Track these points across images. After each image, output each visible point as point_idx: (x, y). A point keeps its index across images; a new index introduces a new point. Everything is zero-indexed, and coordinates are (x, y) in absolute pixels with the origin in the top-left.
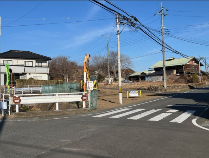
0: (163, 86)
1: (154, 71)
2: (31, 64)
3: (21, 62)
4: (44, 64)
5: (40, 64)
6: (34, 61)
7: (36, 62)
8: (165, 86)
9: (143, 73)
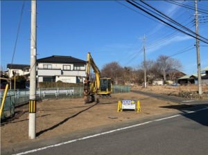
0: (198, 92)
1: (205, 74)
2: (68, 68)
3: (60, 66)
4: (82, 68)
5: (78, 68)
6: (72, 65)
7: (74, 66)
8: (200, 92)
9: (192, 76)
